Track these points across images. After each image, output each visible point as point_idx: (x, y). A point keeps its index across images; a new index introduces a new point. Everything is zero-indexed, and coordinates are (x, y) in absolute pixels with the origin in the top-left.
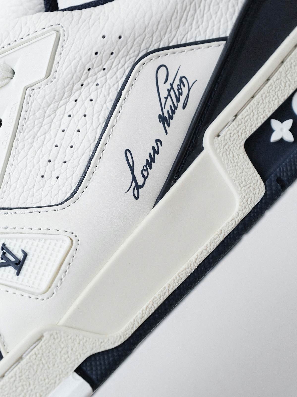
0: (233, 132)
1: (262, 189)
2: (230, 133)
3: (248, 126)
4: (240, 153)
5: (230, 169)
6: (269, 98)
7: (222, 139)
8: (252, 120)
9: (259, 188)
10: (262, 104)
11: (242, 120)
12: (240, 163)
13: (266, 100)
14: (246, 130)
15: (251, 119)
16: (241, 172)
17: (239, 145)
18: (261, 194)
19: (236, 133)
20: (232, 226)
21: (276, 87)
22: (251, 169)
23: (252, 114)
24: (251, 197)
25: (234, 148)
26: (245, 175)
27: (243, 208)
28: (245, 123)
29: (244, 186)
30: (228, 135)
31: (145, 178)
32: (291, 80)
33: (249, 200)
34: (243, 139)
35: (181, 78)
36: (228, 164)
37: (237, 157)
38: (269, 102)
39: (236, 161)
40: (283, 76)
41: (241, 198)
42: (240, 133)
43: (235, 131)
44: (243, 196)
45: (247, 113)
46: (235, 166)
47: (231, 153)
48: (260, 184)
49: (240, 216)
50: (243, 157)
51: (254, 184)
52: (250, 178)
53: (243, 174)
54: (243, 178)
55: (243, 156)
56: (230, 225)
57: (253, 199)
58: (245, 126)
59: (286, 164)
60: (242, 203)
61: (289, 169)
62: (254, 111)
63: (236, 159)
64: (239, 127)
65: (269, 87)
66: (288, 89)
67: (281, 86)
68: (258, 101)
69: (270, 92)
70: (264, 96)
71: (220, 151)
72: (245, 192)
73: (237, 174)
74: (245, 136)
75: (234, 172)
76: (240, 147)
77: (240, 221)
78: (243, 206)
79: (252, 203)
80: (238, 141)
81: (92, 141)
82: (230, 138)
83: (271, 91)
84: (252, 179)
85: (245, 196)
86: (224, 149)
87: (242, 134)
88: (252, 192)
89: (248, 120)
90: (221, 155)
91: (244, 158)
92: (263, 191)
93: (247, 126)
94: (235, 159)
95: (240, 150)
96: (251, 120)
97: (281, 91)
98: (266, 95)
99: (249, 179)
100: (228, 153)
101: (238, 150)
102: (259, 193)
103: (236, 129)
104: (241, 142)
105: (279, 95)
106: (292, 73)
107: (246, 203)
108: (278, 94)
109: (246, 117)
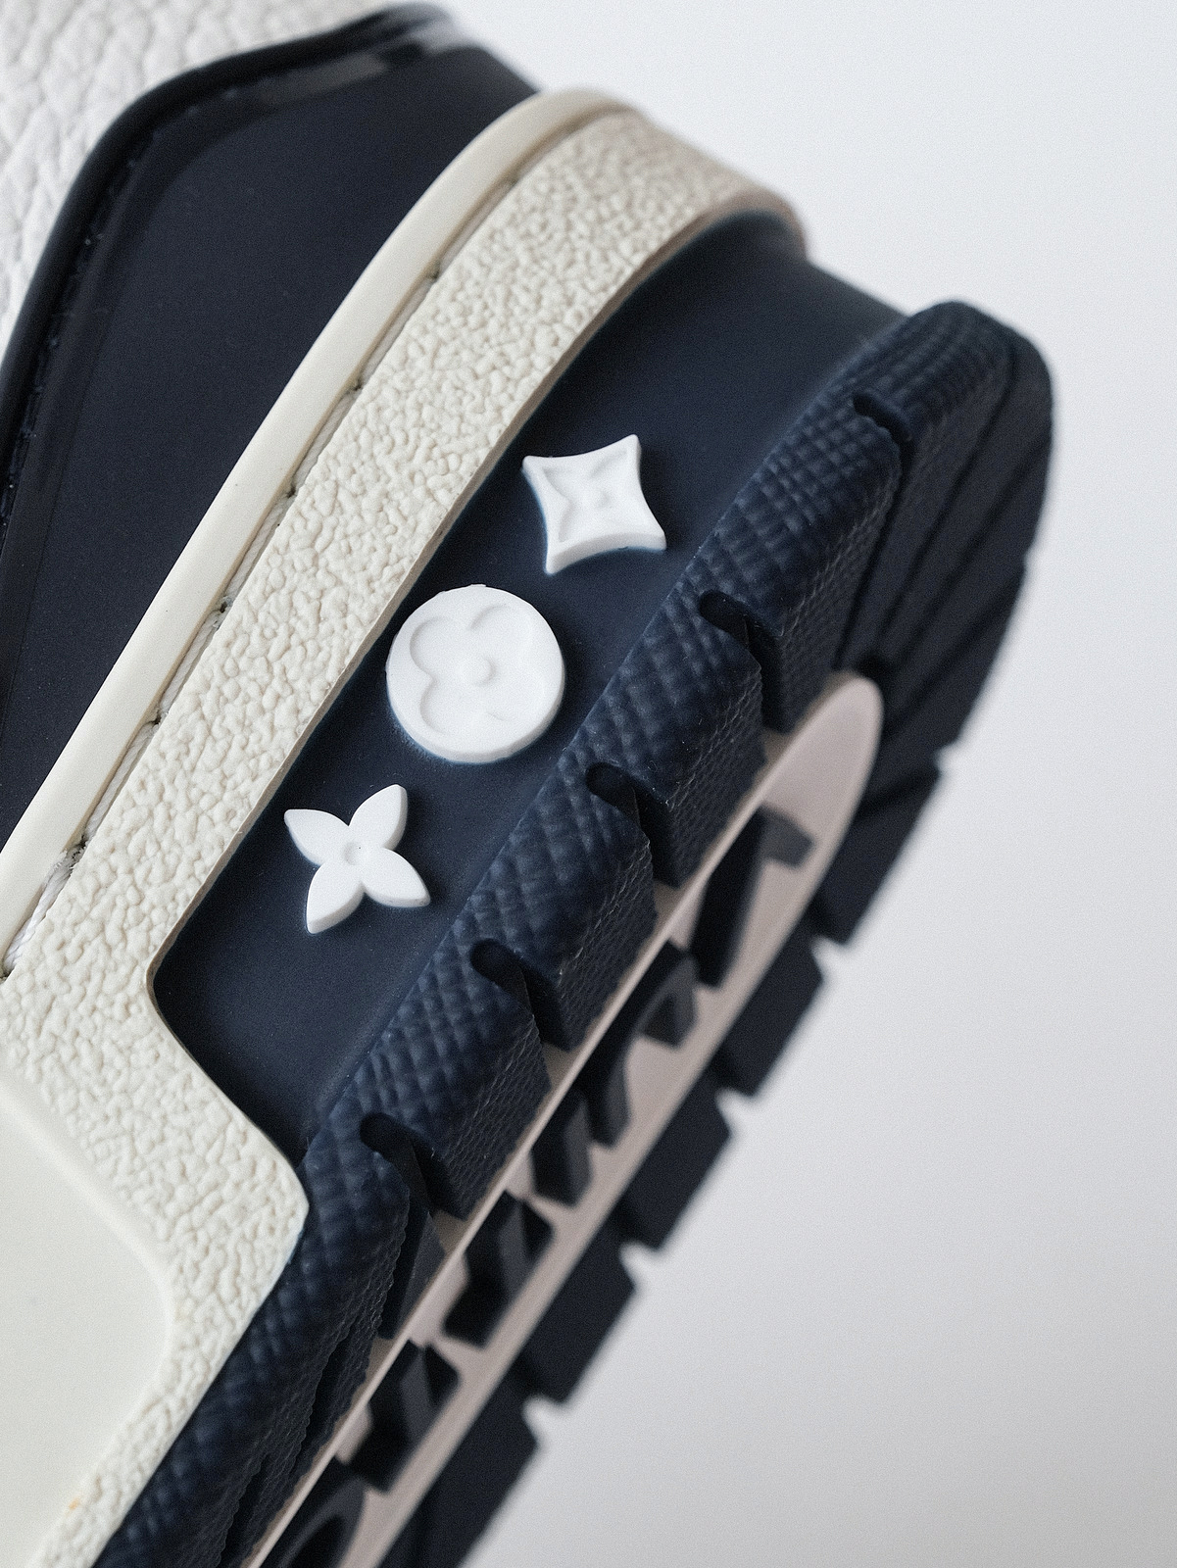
0: (75, 933)
1: (289, 1202)
2: (62, 945)
3: (150, 884)
4: (135, 1038)
5: (93, 1137)
6: (238, 702)
7: (23, 985)
8: (165, 844)
9: (268, 1199)
10: (209, 745)
11: (113, 859)
12: (143, 1090)
13: (224, 718)
14: (145, 907)
15: (159, 843)
16: (155, 1135)
17: (120, 998)
18: (286, 1229)
19: (91, 935)
20: (154, 1443)
21: (268, 633)
22: (208, 1110)
23: (160, 812)
24: (232, 1257)
25: (97, 1017)
26: (181, 1151)
27: (198, 1328)
28: (131, 871)
29: (185, 1207)
30: (52, 959)
32: (344, 577)
33: (226, 1277)
34: (137, 956)
36: (80, 1111)
37: (119, 1062)
38: (244, 724)
39: (116, 1087)
40: (298, 566)
41: (181, 1278)
42: (111, 932)
43: (86, 928)
44: (187, 1265)
45: (130, 816)
46: (119, 1112)
47: (84, 1049)
48: (272, 1177)
49: (186, 1376)
50: (151, 1053)
51: (238, 1185)
52: (210, 1157)
53: (170, 1144)
54: (172, 1166)
55: (152, 1046)
56: (139, 1436)
57: (245, 1269)
58: (134, 884)
59: (399, 1035)
60: (189, 1303)
61: (417, 1055)
62: (167, 796)
63: (119, 1073)
64: (105, 901)
65: (228, 645)
66: (338, 628)
67: (293, 621)
68: (180, 735)
69: (238, 672)
70: (209, 698)
71: (23, 1052)
72: (195, 1239)
73: (134, 1154)
74: (141, 939)
75: (119, 1147)
76: (127, 1007)
77: (192, 1404)
78: (198, 1317)
79: (245, 1289)
80: (109, 976)
82: (66, 971)
83: (243, 663)
84: (223, 1161)
85: (196, 1265)
86: (44, 1036)
87: (123, 932)
88: (236, 1232)
89: (143, 852)
90: (30, 1072)
91: (157, 1057)
92: (293, 1214)
93: (145, 880)
94: (110, 1075)
95: (129, 1021)
96: (160, 848)
97: (298, 651)
98: (221, 694)
99: (203, 1163)
100: (65, 1052)
101: (120, 1022)
102: (272, 1230)
103: (87, 915)
104: (128, 977)
105: (291, 675)
106: (346, 536)
107: (212, 1299)
108: (284, 671)
109: (129, 835)
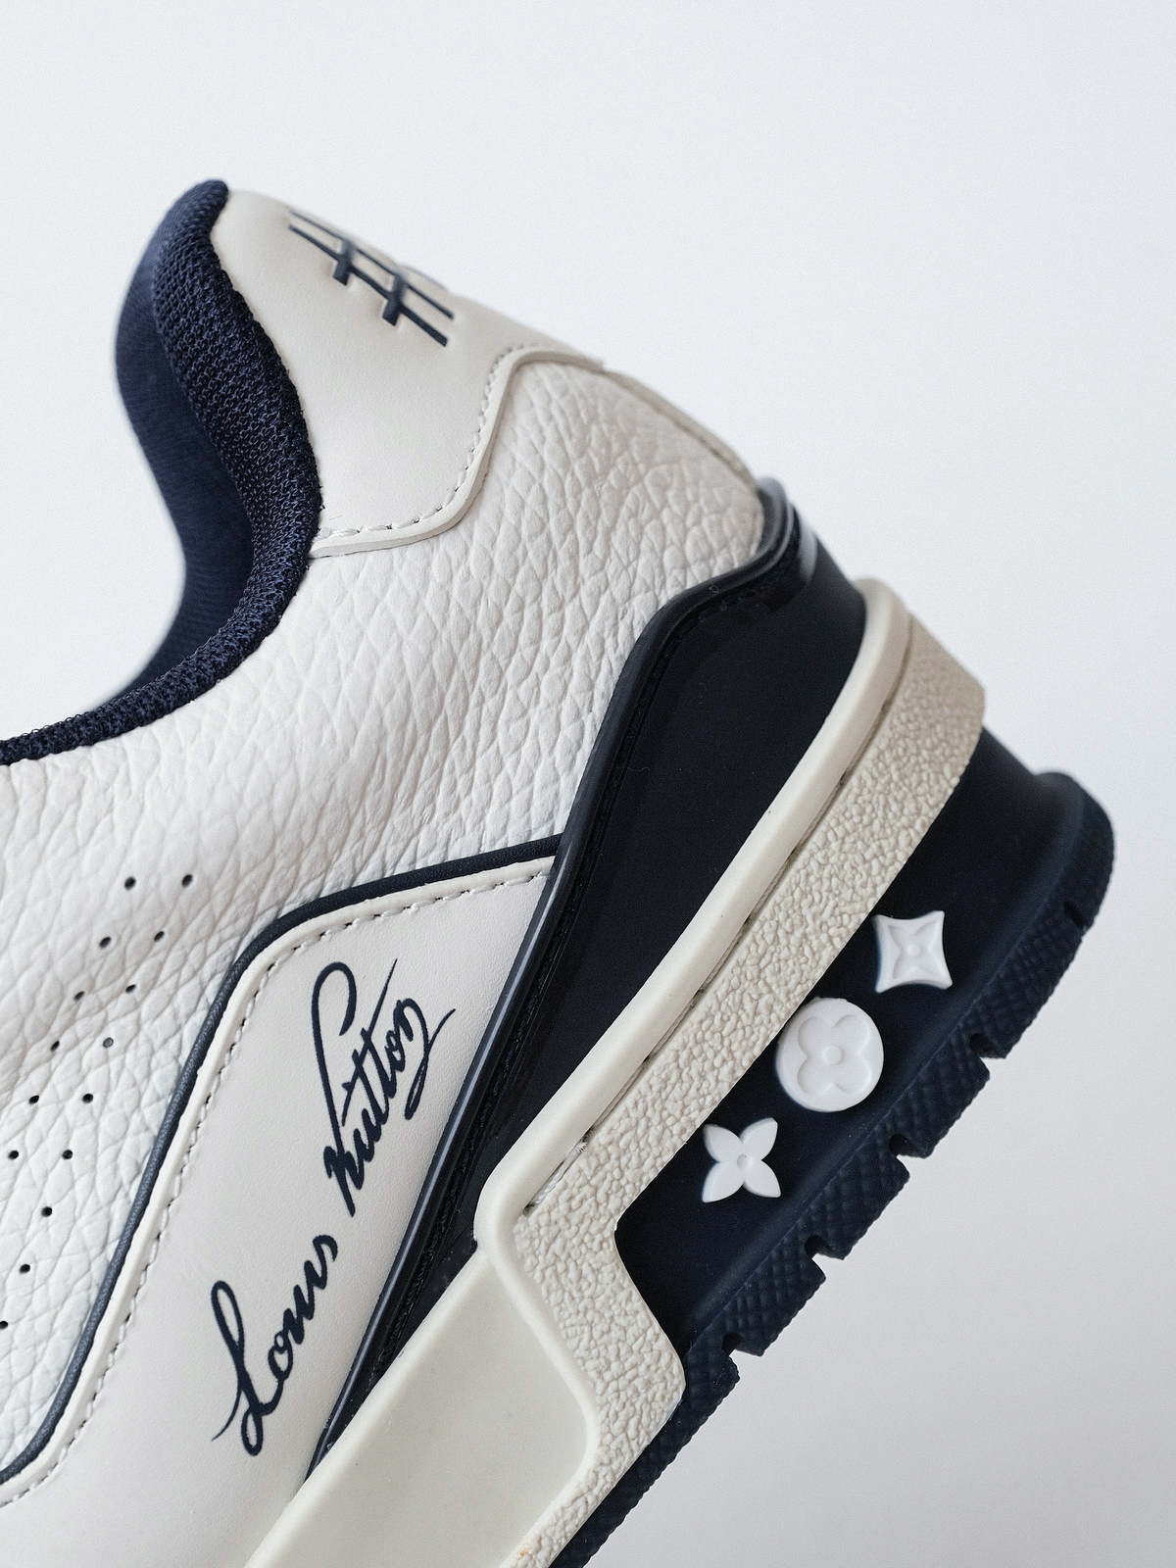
0: (579, 1192)
1: (676, 1382)
2: (571, 1198)
3: (628, 1168)
4: (604, 1264)
5: (568, 1323)
6: (700, 1060)
7: (543, 1220)
8: (642, 1144)
9: (664, 1378)
10: (678, 1085)
11: (610, 1149)
12: (602, 1297)
13: (690, 1069)
14: (623, 1182)
15: (638, 1142)
16: (605, 1328)
17: (598, 1237)
18: (671, 1399)
19: (588, 1195)
20: (577, 1521)
21: (725, 1018)
22: (638, 1317)
23: (643, 1122)
24: (638, 1412)
25: (583, 1248)
26: (619, 1340)
27: (613, 1454)
28: (618, 1158)
29: (616, 1377)
30: (563, 1207)
31: (282, 1376)
32: (774, 987)
33: (633, 1422)
34: (613, 1212)
35: (401, 1006)
36: (563, 1305)
37: (591, 1278)
38: (702, 1077)
39: (587, 1293)
40: (749, 976)
41: (607, 1420)
42: (601, 1196)
43: (587, 1190)
44: (612, 1412)
45: (625, 1122)
46: (586, 1310)
47: (572, 1266)
48: (669, 1366)
49: (601, 1483)
50: (611, 1275)
51: (648, 1367)
52: (635, 1347)
53: (613, 1334)
54: (612, 1349)
55: (613, 1271)
56: (568, 1516)
57: (644, 1420)
58: (619, 1167)
59: (755, 1285)
60: (609, 1436)
61: (764, 1299)
62: (649, 1113)
63: (590, 1284)
64: (600, 1174)
65: (701, 1022)
66: (765, 1022)
67: (740, 1012)
68: (663, 1076)
69: (704, 1040)
70: (684, 1055)
71: (535, 1262)
72: (619, 1397)
73: (591, 1337)
74: (618, 1201)
75: (583, 1332)
76: (601, 1243)
77: (602, 1498)
78: (613, 1447)
79: (642, 1433)
80: (594, 1223)
81: (94, 1251)
82: (569, 1216)
83: (708, 1035)
84: (642, 1351)
85: (617, 1413)
86: (549, 1255)
87: (608, 1195)
88: (643, 1396)
89: (628, 1146)
90: (537, 1275)
91: (614, 1278)
92: (677, 1389)
93: (627, 1166)
94: (584, 1285)
95: (602, 1253)
96: (638, 1146)
97: (741, 1032)
98: (692, 1053)
99: (631, 1351)
100: (560, 1267)
101: (596, 1253)
102: (663, 1398)
103: (589, 1181)
104: (605, 1225)
105: (734, 1047)
106: (779, 960)
107: (622, 1437)
108: (730, 1044)
109: (622, 1135)
